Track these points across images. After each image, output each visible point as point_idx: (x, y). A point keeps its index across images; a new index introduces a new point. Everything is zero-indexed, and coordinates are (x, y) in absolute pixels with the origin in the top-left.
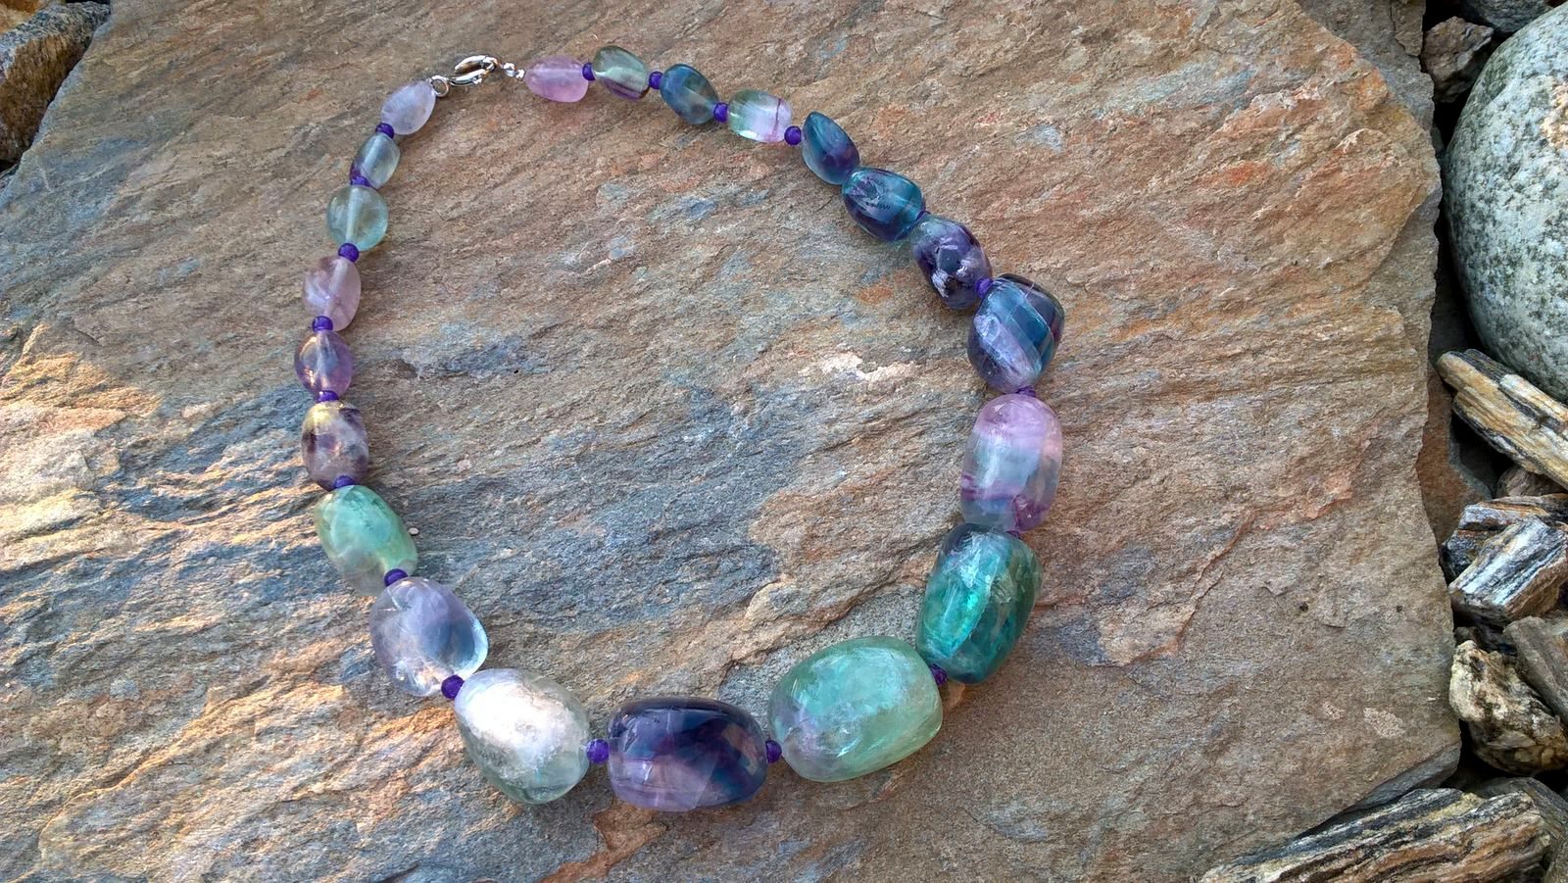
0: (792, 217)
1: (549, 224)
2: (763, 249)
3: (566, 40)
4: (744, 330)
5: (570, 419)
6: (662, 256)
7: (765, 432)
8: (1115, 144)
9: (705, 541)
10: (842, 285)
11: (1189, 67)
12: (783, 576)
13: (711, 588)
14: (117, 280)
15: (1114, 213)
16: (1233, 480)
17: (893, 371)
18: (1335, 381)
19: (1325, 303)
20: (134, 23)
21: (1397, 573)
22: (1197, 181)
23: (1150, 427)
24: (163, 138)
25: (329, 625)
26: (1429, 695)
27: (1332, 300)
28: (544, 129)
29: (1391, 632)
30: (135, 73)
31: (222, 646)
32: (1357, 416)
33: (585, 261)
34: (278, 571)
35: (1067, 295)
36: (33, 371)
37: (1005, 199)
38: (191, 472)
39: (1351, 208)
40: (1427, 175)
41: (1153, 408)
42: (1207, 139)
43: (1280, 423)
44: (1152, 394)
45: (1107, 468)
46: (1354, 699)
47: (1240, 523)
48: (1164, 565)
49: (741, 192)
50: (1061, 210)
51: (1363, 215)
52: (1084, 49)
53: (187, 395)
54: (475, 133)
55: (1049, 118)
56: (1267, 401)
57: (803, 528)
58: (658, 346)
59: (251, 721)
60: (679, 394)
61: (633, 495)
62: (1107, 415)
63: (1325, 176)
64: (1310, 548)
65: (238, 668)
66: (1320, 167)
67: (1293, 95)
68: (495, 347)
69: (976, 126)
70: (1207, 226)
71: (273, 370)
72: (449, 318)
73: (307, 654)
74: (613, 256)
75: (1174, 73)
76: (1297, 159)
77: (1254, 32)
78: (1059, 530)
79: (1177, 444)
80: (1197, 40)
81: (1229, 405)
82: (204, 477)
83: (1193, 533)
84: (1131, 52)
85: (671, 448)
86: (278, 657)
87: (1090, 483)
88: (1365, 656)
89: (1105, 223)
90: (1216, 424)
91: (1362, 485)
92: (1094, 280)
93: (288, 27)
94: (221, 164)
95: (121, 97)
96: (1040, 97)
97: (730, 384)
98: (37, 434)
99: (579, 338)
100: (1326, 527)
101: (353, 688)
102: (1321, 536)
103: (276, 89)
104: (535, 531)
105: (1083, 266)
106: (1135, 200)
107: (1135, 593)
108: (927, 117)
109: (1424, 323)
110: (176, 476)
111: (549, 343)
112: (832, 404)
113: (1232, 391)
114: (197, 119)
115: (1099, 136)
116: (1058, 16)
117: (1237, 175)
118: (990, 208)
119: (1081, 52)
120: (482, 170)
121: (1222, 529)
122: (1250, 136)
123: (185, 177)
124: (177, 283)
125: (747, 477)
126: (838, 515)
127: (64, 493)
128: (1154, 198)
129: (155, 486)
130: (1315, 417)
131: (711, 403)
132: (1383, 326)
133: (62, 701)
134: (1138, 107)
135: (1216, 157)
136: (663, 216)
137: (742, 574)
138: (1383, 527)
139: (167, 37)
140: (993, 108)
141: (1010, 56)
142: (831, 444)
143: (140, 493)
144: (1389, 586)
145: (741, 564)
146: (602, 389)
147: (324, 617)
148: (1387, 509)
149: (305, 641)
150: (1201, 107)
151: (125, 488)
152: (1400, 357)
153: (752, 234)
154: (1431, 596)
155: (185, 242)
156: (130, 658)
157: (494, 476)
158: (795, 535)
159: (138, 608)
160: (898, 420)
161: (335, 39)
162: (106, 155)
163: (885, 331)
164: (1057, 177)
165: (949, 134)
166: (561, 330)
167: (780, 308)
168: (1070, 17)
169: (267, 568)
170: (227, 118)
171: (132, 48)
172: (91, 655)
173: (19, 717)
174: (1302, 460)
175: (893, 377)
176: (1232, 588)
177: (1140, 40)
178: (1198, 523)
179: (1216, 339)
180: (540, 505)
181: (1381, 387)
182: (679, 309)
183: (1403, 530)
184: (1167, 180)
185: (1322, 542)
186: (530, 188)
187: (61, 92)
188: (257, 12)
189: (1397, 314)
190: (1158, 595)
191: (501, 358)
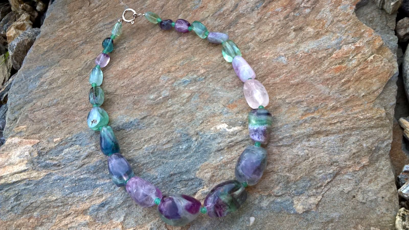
0: (211, 84)
1: (147, 87)
2: (203, 93)
3: (153, 36)
4: (197, 117)
5: (150, 142)
6: (176, 96)
7: (201, 146)
8: (302, 61)
9: (184, 177)
10: (223, 103)
11: (324, 37)
12: (205, 187)
13: (186, 190)
14: (39, 104)
15: (300, 81)
16: (334, 160)
17: (236, 128)
18: (365, 130)
19: (362, 107)
20: (46, 34)
21: (382, 187)
22: (325, 72)
23: (309, 144)
24: (51, 66)
25: (87, 199)
26: (391, 223)
27: (364, 106)
28: (147, 61)
29: (380, 204)
30: (46, 48)
31: (60, 204)
32: (371, 140)
33: (156, 98)
34: (75, 184)
35: (286, 106)
36: (18, 129)
37: (270, 78)
38: (55, 156)
39: (371, 78)
40: (394, 68)
41: (310, 139)
42: (329, 59)
43: (348, 143)
44: (310, 135)
45: (297, 156)
46: (368, 224)
47: (335, 172)
48: (313, 184)
49: (197, 77)
50: (285, 81)
51: (374, 80)
52: (294, 33)
53: (55, 136)
54: (129, 62)
55: (283, 54)
56: (344, 136)
57: (211, 173)
58: (174, 121)
59: (67, 225)
60: (179, 135)
61: (166, 163)
62: (297, 141)
63: (363, 69)
64: (356, 179)
65: (64, 210)
66: (361, 66)
67: (354, 45)
68: (131, 122)
69: (262, 57)
70: (327, 85)
71: (76, 129)
72: (120, 114)
73: (81, 207)
74: (163, 96)
75: (320, 39)
76: (355, 64)
77: (343, 26)
78: (282, 174)
79: (317, 149)
80: (327, 29)
81: (333, 138)
82: (58, 158)
83: (322, 175)
84: (307, 33)
85: (176, 150)
86: (74, 208)
87: (292, 161)
88: (372, 211)
89: (298, 84)
90: (329, 143)
91: (372, 160)
92: (294, 102)
93: (83, 34)
94: (66, 72)
95: (42, 55)
96: (281, 48)
97: (192, 132)
98: (18, 146)
99: (153, 119)
100: (362, 173)
101: (92, 216)
102: (360, 176)
103: (80, 51)
104: (140, 173)
105: (291, 97)
106: (307, 78)
107: (304, 192)
108: (249, 54)
109: (392, 112)
110: (51, 157)
111: (146, 121)
112: (219, 138)
113: (334, 133)
114: (60, 60)
115: (297, 59)
116: (287, 23)
117: (337, 70)
118: (265, 81)
119: (293, 34)
120: (130, 73)
121: (330, 174)
122: (342, 57)
123: (56, 76)
124: (54, 105)
125: (196, 158)
126: (220, 169)
127: (24, 162)
128: (312, 77)
129: (46, 160)
130: (358, 141)
131: (187, 137)
132: (379, 114)
133: (22, 218)
134: (309, 50)
135: (331, 64)
136: (177, 84)
137: (194, 186)
138: (379, 173)
139: (54, 38)
140: (267, 51)
141: (273, 36)
142: (219, 149)
143: (42, 162)
144: (380, 191)
145: (194, 183)
146: (159, 133)
147: (86, 197)
148: (380, 168)
149: (81, 203)
150: (327, 49)
151: (39, 161)
152: (384, 123)
153: (200, 89)
154: (392, 193)
155: (56, 94)
156: (38, 207)
157: (130, 158)
158: (208, 175)
159: (41, 194)
160: (237, 143)
161: (95, 37)
162: (37, 70)
163: (235, 117)
164: (284, 71)
165: (255, 59)
166: (149, 117)
167: (207, 110)
168: (291, 23)
169: (72, 183)
170: (67, 60)
171: (45, 41)
172: (29, 206)
173: (12, 222)
174: (354, 154)
175: (236, 130)
176: (333, 191)
177: (310, 30)
178: (323, 172)
179: (329, 118)
180: (142, 166)
181: (379, 132)
182: (180, 111)
183: (385, 174)
184: (316, 71)
185: (360, 177)
186: (142, 77)
187: (28, 54)
188: (76, 30)
189: (384, 110)
190: (311, 193)
191: (133, 125)
